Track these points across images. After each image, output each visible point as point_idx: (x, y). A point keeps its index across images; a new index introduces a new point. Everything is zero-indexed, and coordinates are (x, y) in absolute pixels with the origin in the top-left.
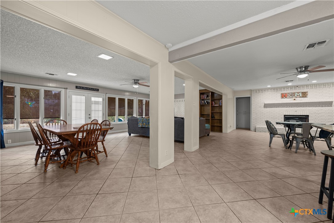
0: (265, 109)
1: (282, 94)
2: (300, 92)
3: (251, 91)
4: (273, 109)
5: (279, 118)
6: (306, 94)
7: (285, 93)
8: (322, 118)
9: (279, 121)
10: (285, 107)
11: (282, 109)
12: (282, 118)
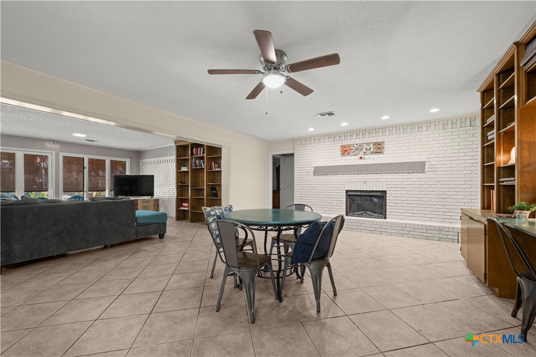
0: (316, 178)
1: (343, 147)
2: (371, 143)
3: (293, 141)
4: (328, 178)
5: (338, 197)
6: (382, 146)
7: (347, 144)
8: (408, 196)
9: (337, 202)
10: (348, 174)
11: (343, 178)
12: (343, 197)
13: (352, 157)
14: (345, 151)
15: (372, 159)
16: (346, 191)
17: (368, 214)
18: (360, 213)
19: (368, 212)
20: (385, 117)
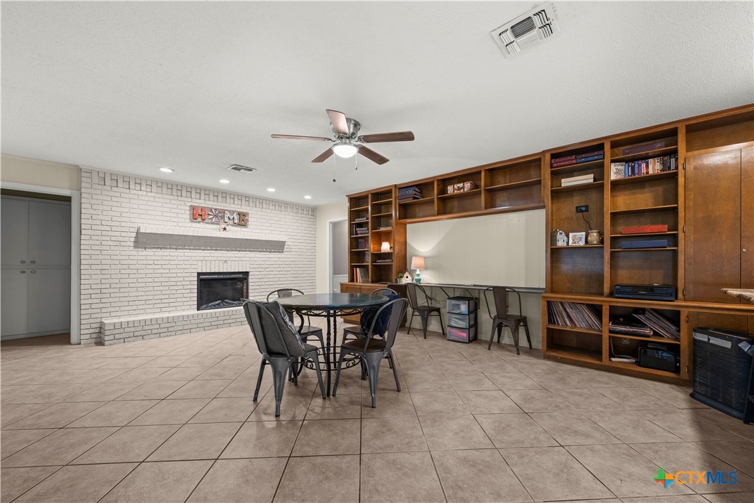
1: (193, 208)
2: (234, 212)
3: (77, 171)
4: (167, 254)
5: (184, 283)
6: (246, 218)
7: (200, 205)
8: (270, 276)
9: (183, 291)
10: (201, 250)
11: (193, 254)
12: (192, 283)
13: (207, 226)
14: (198, 215)
15: (235, 233)
16: (198, 273)
17: (227, 303)
18: (217, 302)
19: (226, 301)
20: (271, 190)
